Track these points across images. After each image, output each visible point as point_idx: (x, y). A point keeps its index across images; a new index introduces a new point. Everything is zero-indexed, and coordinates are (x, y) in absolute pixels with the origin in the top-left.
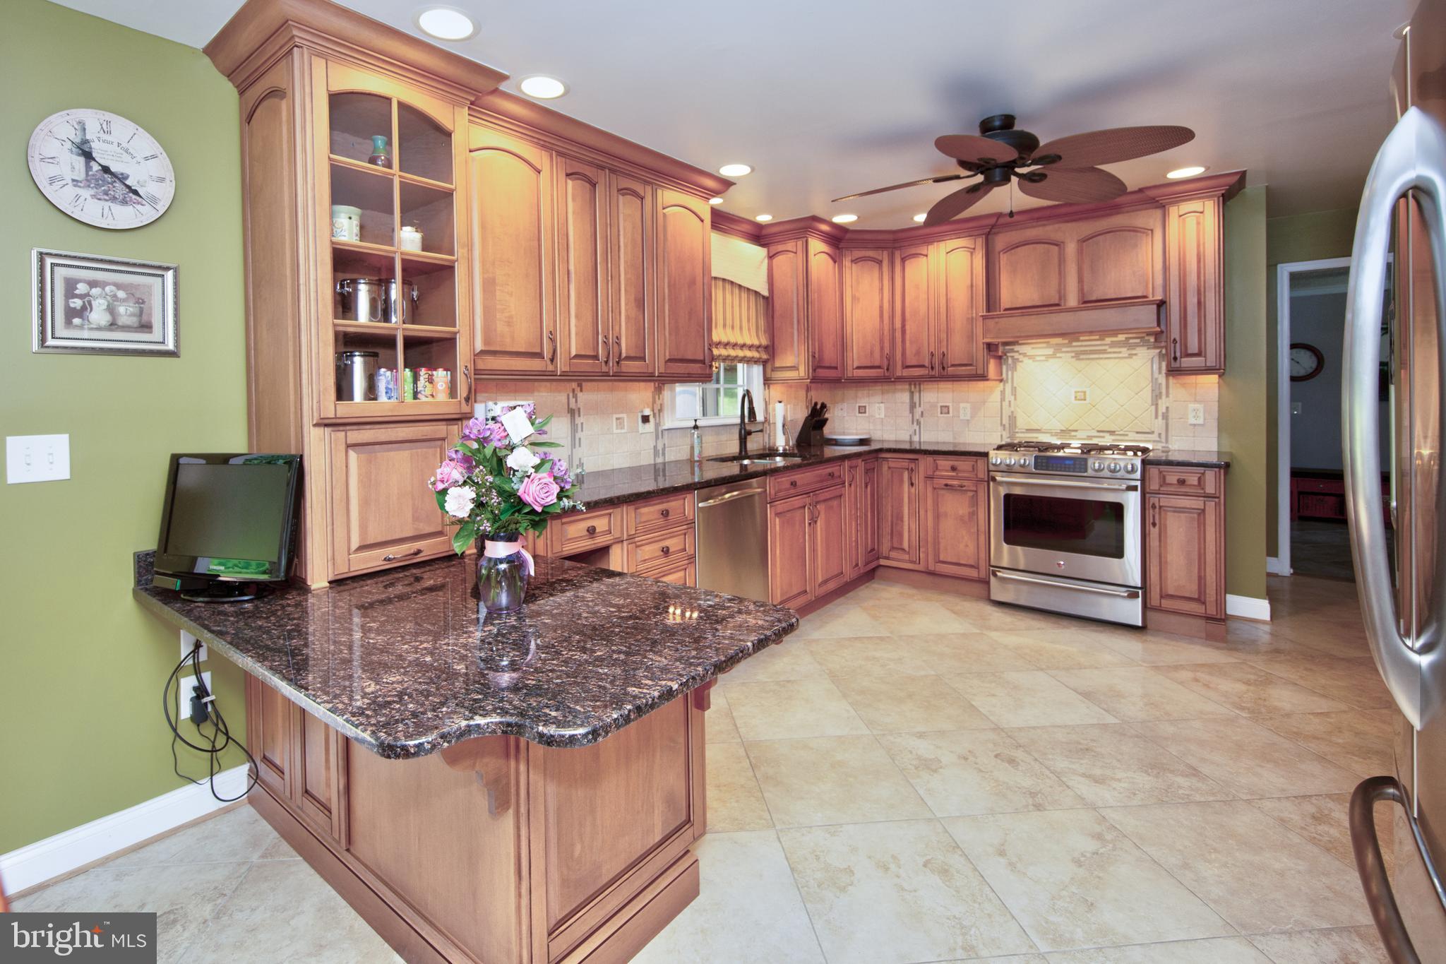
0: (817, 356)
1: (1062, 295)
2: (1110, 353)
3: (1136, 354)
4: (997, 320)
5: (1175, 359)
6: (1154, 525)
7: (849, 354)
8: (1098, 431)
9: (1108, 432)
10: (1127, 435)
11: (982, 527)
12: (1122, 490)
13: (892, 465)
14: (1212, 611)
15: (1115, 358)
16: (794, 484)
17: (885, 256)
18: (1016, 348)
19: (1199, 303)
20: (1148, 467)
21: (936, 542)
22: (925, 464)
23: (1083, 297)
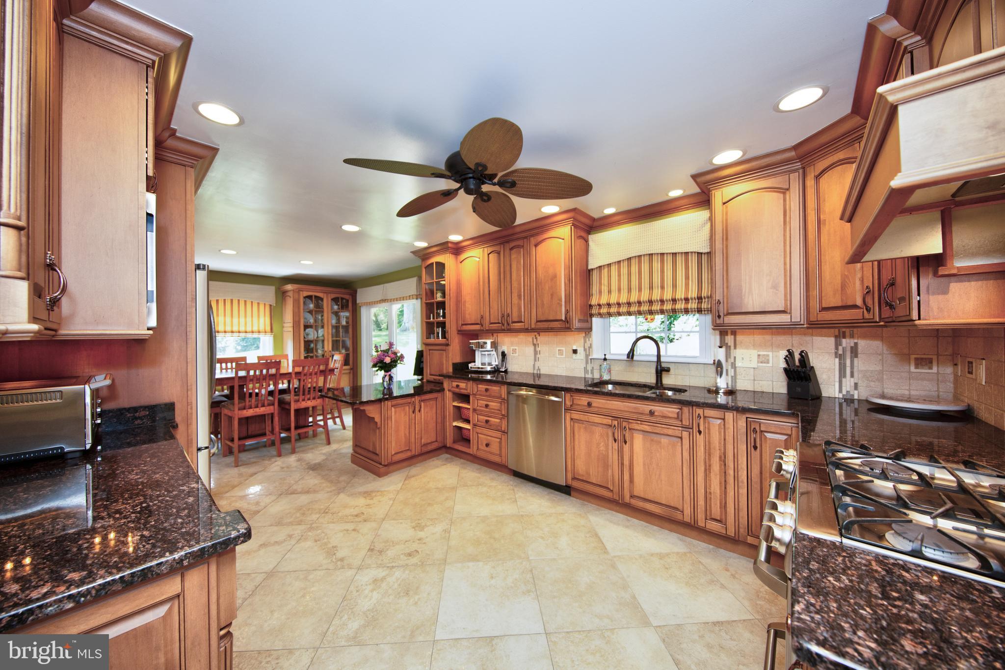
16: (589, 404)
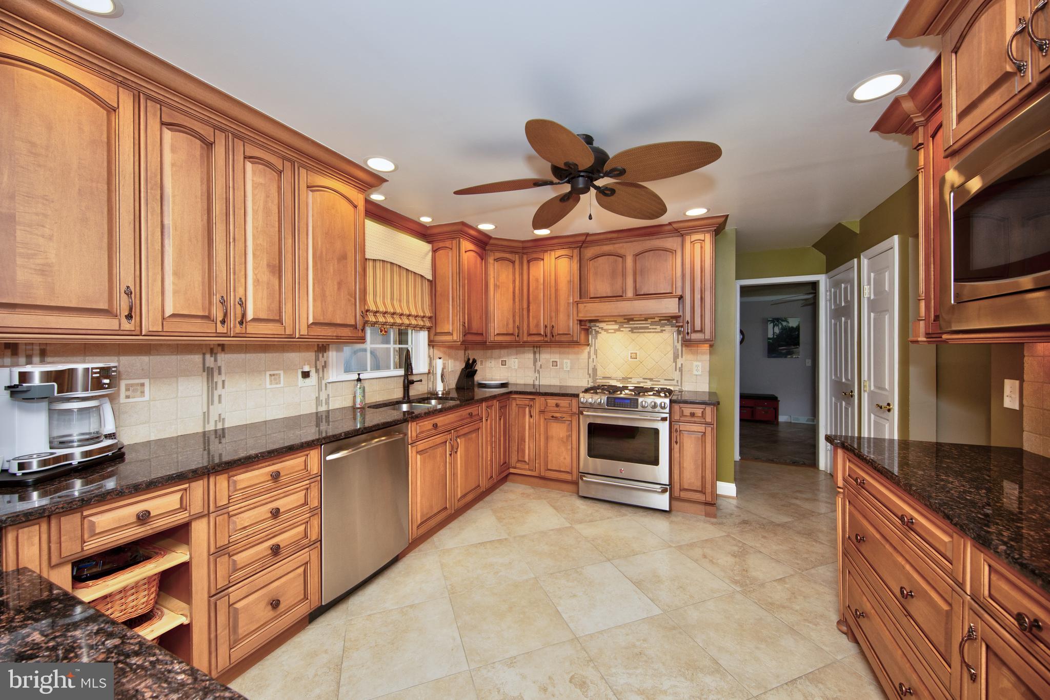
0: (466, 325)
1: (624, 291)
2: (650, 329)
3: (665, 330)
4: (585, 304)
5: (688, 333)
6: (676, 443)
7: (492, 325)
8: (644, 379)
9: (649, 379)
10: (659, 381)
11: (575, 445)
12: (659, 420)
13: (518, 402)
14: (709, 499)
15: (653, 332)
17: (516, 258)
18: (597, 324)
19: (701, 298)
20: (673, 404)
21: (546, 457)
22: (540, 401)
23: (636, 292)
